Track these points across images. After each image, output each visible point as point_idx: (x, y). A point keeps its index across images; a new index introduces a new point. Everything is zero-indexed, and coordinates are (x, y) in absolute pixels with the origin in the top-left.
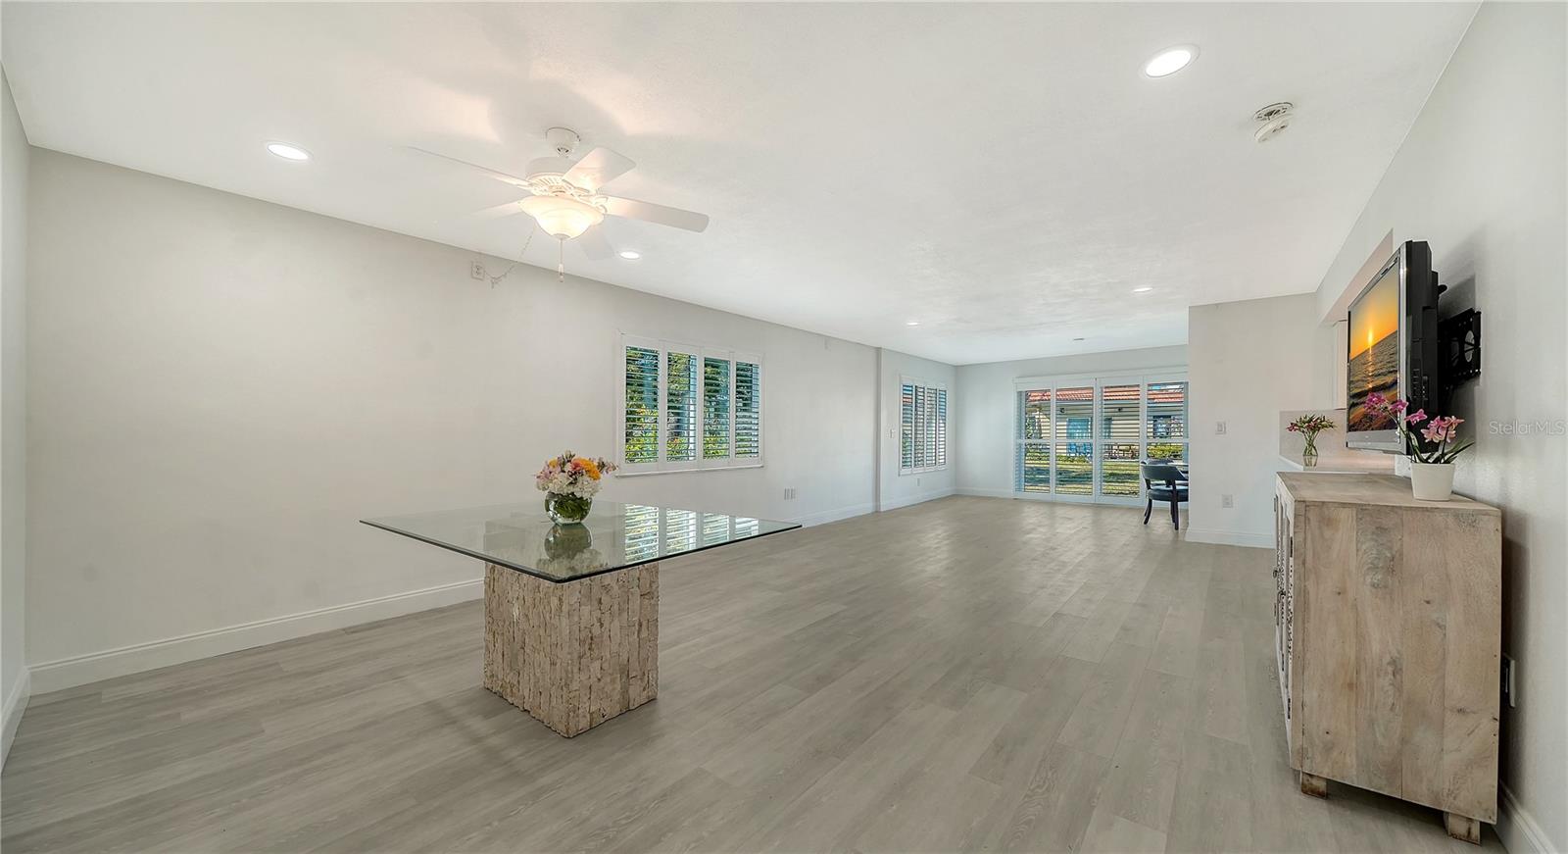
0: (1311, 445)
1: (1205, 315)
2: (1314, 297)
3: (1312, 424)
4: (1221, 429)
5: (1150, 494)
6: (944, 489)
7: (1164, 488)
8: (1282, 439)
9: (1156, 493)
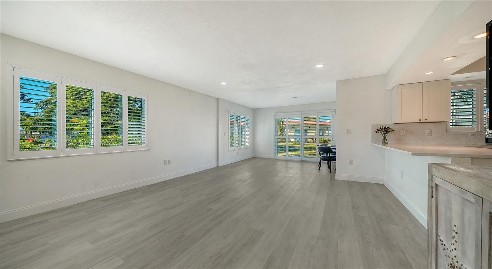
0: (385, 139)
1: (343, 84)
2: (385, 77)
3: (386, 129)
4: (349, 132)
5: (321, 158)
6: (248, 156)
7: (325, 155)
8: (373, 136)
9: (323, 158)
